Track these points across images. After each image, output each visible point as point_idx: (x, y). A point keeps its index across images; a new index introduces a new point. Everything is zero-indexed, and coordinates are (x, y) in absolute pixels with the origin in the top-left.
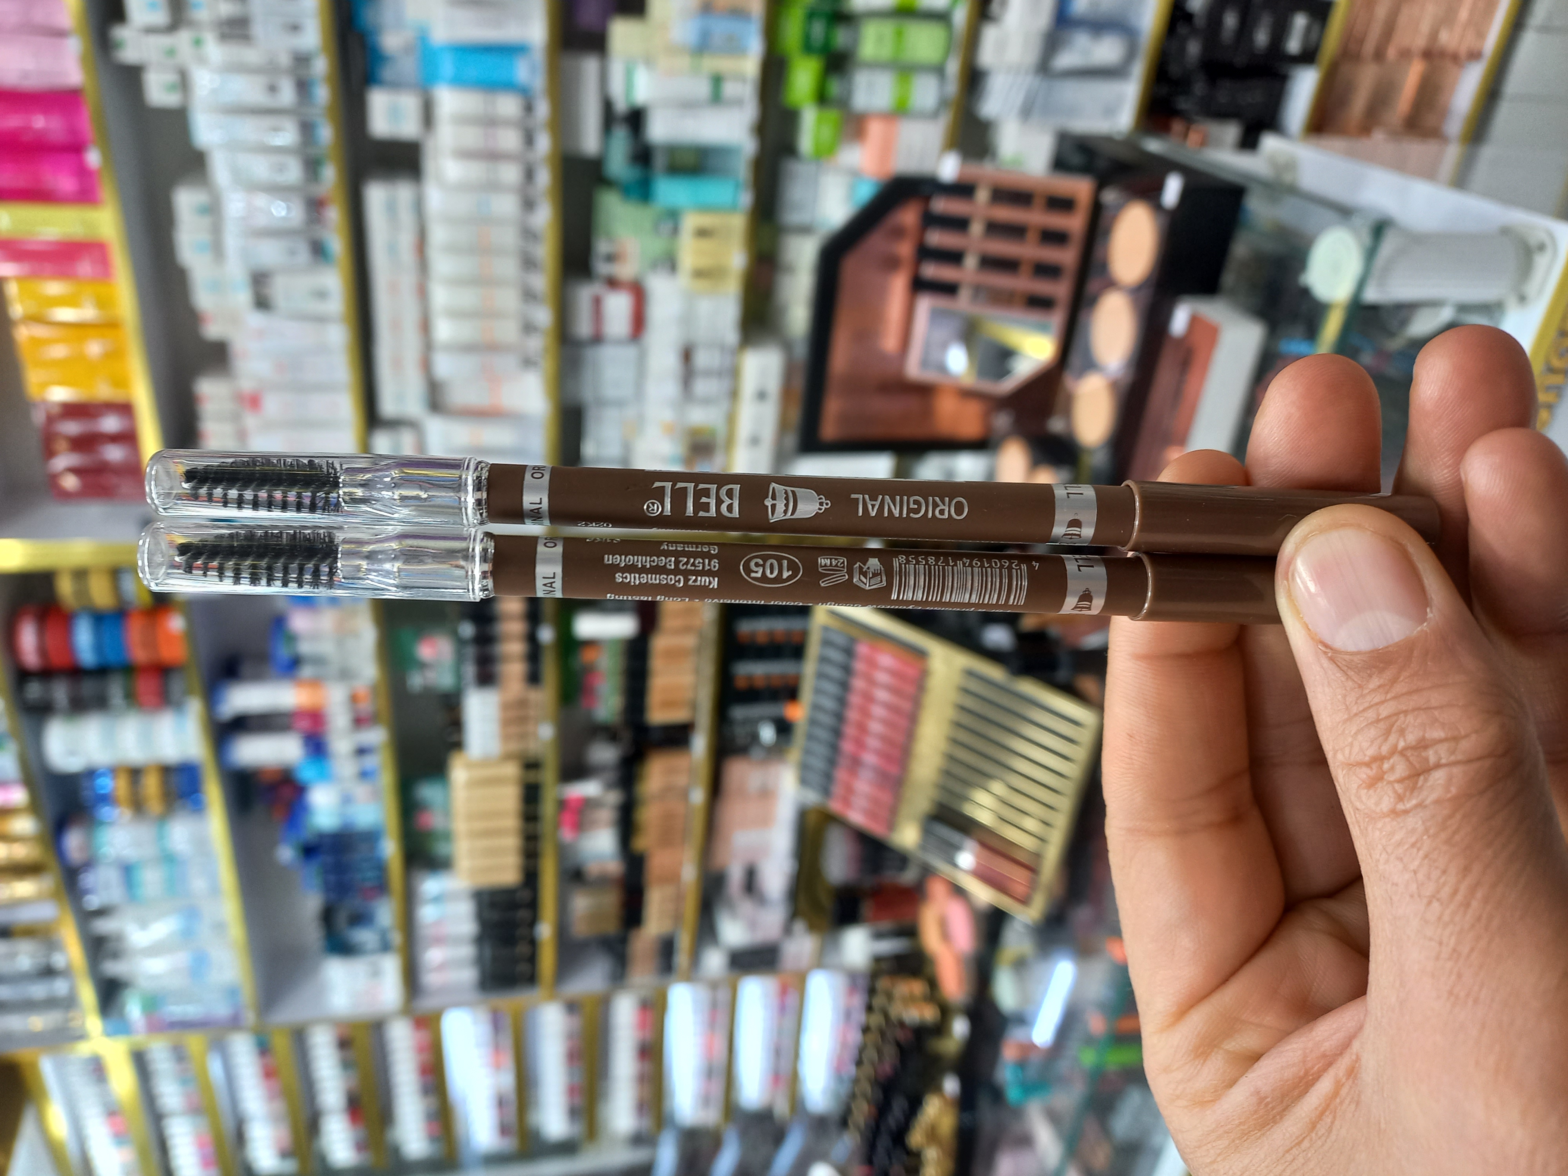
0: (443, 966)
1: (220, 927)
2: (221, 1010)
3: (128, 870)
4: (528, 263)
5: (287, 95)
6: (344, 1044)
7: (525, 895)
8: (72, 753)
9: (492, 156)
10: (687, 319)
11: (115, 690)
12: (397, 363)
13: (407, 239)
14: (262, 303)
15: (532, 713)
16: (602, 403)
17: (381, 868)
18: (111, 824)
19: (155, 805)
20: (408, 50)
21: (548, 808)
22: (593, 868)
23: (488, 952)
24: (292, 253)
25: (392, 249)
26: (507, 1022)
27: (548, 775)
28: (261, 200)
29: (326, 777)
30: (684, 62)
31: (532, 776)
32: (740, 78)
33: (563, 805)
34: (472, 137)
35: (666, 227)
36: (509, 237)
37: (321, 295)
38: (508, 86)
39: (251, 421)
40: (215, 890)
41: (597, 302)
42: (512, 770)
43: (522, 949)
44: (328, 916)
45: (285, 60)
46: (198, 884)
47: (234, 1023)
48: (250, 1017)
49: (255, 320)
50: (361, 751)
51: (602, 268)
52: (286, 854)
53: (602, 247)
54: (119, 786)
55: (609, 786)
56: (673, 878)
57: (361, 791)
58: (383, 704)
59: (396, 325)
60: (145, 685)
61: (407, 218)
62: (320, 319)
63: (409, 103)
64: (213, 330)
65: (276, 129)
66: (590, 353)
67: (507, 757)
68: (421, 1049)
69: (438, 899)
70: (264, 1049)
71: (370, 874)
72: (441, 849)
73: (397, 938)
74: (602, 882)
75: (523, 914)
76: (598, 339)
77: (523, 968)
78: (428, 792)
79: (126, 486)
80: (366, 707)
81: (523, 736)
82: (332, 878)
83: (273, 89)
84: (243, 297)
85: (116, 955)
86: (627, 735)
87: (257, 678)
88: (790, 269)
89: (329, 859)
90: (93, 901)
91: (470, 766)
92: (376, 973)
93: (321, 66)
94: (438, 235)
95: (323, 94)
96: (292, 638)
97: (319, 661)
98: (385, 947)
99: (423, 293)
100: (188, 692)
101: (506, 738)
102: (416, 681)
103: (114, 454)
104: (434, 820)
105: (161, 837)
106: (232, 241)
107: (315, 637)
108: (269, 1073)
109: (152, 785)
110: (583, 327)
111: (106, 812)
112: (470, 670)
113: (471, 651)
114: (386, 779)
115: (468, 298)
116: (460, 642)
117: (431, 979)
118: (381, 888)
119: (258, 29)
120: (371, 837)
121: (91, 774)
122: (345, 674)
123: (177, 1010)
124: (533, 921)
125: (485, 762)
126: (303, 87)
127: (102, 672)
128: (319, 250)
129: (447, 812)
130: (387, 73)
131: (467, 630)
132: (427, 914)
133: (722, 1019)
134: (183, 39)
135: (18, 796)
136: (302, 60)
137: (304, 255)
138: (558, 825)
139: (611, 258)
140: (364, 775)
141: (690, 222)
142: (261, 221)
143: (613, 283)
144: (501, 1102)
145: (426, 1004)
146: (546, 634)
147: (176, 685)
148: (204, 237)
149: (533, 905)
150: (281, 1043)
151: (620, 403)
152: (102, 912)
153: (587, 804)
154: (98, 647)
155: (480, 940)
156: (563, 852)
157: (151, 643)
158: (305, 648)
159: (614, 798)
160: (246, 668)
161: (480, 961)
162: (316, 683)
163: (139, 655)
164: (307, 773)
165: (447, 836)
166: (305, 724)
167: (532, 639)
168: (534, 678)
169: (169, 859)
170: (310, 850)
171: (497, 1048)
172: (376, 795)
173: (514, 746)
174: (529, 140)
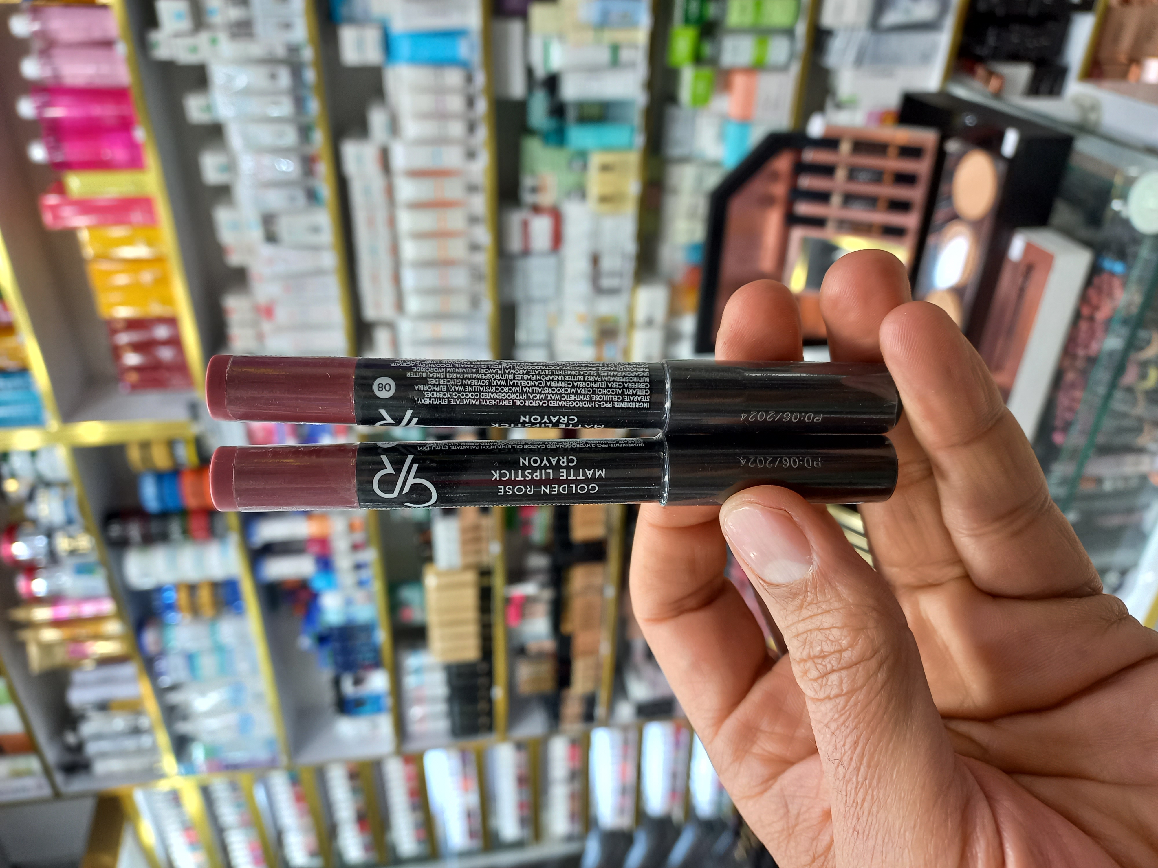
0: (423, 719)
1: (259, 697)
2: (262, 755)
3: (190, 658)
5: (284, 81)
6: (353, 776)
7: (483, 667)
8: (146, 575)
9: (442, 116)
10: (595, 234)
11: (175, 528)
12: (375, 279)
14: (271, 238)
15: (484, 534)
16: (530, 300)
17: (376, 651)
18: (177, 625)
19: (207, 610)
21: (498, 604)
22: (533, 646)
23: (457, 709)
24: (292, 199)
25: (368, 193)
26: (472, 758)
27: (498, 580)
28: (267, 160)
29: (333, 585)
30: (589, 36)
31: (485, 581)
32: (633, 46)
33: (508, 601)
34: (426, 102)
35: (578, 164)
37: (316, 230)
38: (453, 62)
39: (266, 326)
40: (254, 670)
41: (525, 225)
42: (470, 577)
43: (482, 706)
45: (281, 52)
46: (242, 666)
47: (272, 764)
48: (284, 760)
49: (266, 250)
50: (358, 567)
51: (528, 198)
52: (306, 642)
53: (527, 181)
54: (182, 598)
55: (543, 586)
56: (593, 652)
57: (359, 595)
58: (372, 534)
59: (373, 251)
60: (197, 523)
62: (315, 248)
63: (370, 36)
64: (235, 259)
65: (274, 105)
66: (521, 264)
67: (466, 567)
68: (409, 779)
69: (418, 671)
70: (295, 781)
71: (369, 655)
73: (389, 702)
74: (540, 656)
75: (482, 681)
76: (526, 252)
77: (483, 720)
78: (408, 594)
79: (176, 379)
80: (360, 535)
81: (478, 552)
82: (340, 658)
83: (273, 76)
84: (256, 234)
85: (185, 717)
86: (556, 549)
87: (280, 516)
88: (675, 191)
89: (337, 645)
90: (166, 681)
91: (439, 574)
92: (374, 726)
93: (309, 54)
95: (311, 75)
100: (229, 530)
101: (465, 553)
102: (397, 514)
103: (166, 354)
104: (413, 613)
105: (213, 634)
106: (246, 192)
108: (299, 798)
109: (205, 596)
110: (515, 244)
111: (172, 616)
114: (377, 586)
117: (415, 728)
118: (376, 660)
119: (259, 28)
120: (368, 628)
121: (160, 590)
123: (232, 757)
124: (490, 686)
125: (450, 571)
126: (296, 72)
127: (164, 515)
128: (312, 196)
129: (423, 607)
132: (410, 682)
133: (632, 753)
134: (203, 39)
135: (108, 606)
136: (293, 51)
137: (301, 200)
138: (506, 615)
139: (535, 190)
140: (361, 584)
141: (596, 160)
142: (268, 175)
143: (537, 209)
144: (469, 815)
145: (412, 747)
147: (219, 524)
149: (490, 674)
150: (307, 777)
151: (544, 301)
152: (173, 688)
153: (527, 601)
154: (161, 497)
155: (451, 699)
156: (510, 635)
157: (199, 494)
159: (547, 594)
161: (451, 714)
162: (322, 518)
163: (191, 502)
164: (319, 583)
166: (316, 548)
169: (219, 649)
170: (323, 639)
171: (465, 777)
172: (370, 598)
173: (472, 559)
174: (470, 102)
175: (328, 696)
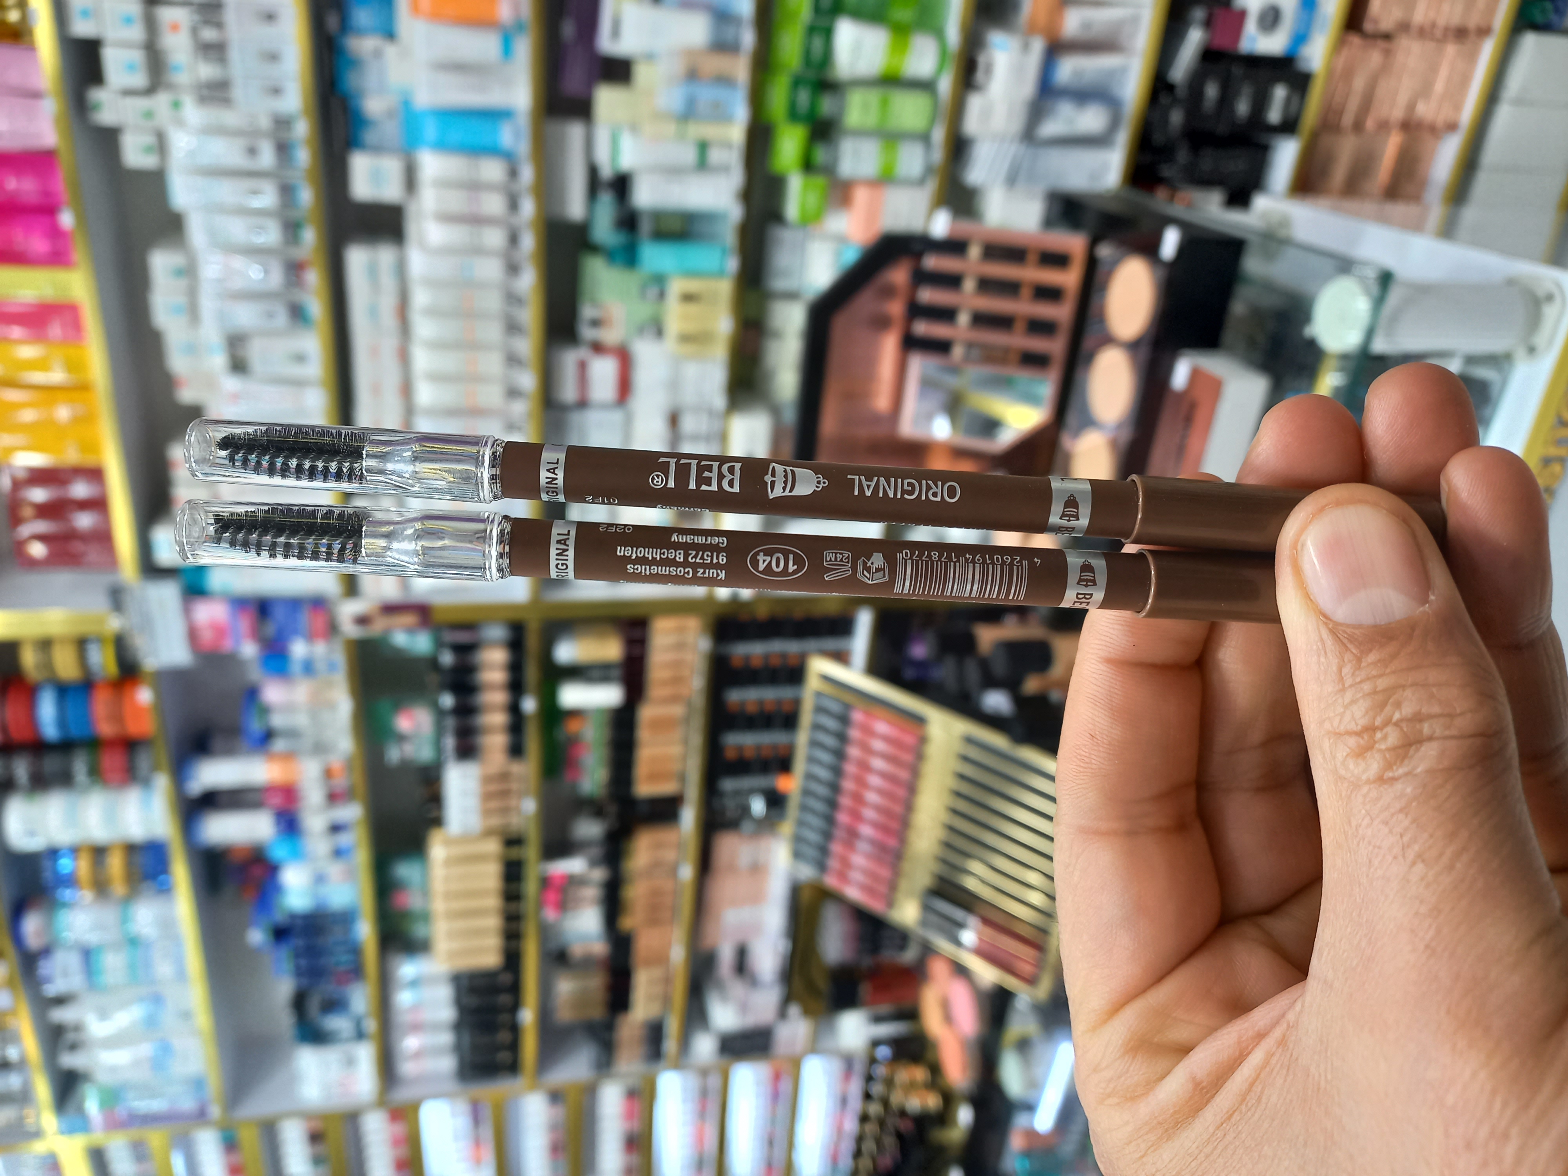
0: (419, 1054)
1: (186, 1015)
2: (187, 1104)
3: (88, 955)
4: (512, 328)
5: (267, 157)
6: (315, 1137)
7: (506, 978)
8: (32, 832)
9: (476, 220)
10: (674, 384)
11: (80, 766)
13: (388, 302)
14: (239, 367)
15: (515, 786)
17: (356, 951)
18: (72, 906)
19: (119, 887)
20: (391, 114)
21: (531, 887)
22: (577, 950)
23: (467, 1039)
24: (270, 315)
25: (373, 312)
26: (487, 1113)
27: (531, 852)
28: (238, 263)
29: (298, 855)
30: (670, 128)
31: (515, 853)
32: (727, 145)
33: (546, 882)
34: (456, 202)
35: (653, 292)
36: (493, 302)
37: (300, 358)
38: (493, 151)
40: (181, 975)
41: (583, 367)
42: (493, 846)
43: (504, 1036)
44: (299, 1002)
45: (265, 123)
46: (164, 969)
47: (200, 1116)
48: (215, 1111)
49: (231, 383)
50: (336, 828)
51: (587, 333)
52: (257, 936)
53: (587, 312)
54: (83, 867)
55: (593, 863)
56: (662, 959)
57: (335, 870)
58: (358, 779)
59: (376, 390)
60: (111, 760)
61: (388, 282)
62: (298, 383)
63: (392, 167)
64: (187, 395)
65: (255, 192)
66: (575, 418)
67: (488, 833)
68: (396, 1143)
69: (415, 983)
70: (230, 1145)
71: (344, 958)
72: (419, 931)
73: (371, 1025)
74: (587, 964)
75: (505, 999)
76: (583, 404)
77: (503, 1056)
78: (405, 871)
79: (93, 553)
80: (341, 782)
81: (505, 811)
82: (303, 962)
83: (252, 151)
84: (218, 361)
85: (75, 1047)
86: (612, 809)
87: (230, 752)
88: (777, 335)
89: (301, 942)
90: (52, 990)
91: (449, 842)
92: (350, 1062)
93: (302, 129)
94: (420, 298)
95: (303, 156)
96: (265, 710)
97: (292, 734)
98: (360, 1035)
99: (404, 357)
100: (155, 768)
101: (487, 813)
102: (394, 754)
103: (84, 521)
104: (412, 900)
105: (125, 920)
106: (208, 304)
107: (290, 708)
108: (235, 1170)
109: (115, 864)
110: (568, 392)
111: (67, 894)
112: (450, 742)
113: (450, 722)
114: (362, 857)
115: (449, 362)
116: (440, 714)
117: (407, 1068)
118: (356, 972)
119: (238, 92)
120: (346, 918)
121: (53, 853)
122: (320, 748)
123: (138, 1104)
124: (516, 1006)
125: (465, 839)
126: (283, 149)
127: (65, 746)
128: (297, 313)
129: (426, 892)
130: (370, 136)
131: (447, 700)
132: (404, 998)
133: (713, 1108)
134: (161, 101)
136: (282, 123)
137: (282, 318)
138: (541, 904)
139: (596, 323)
140: (338, 853)
141: (676, 287)
142: (238, 284)
143: (598, 348)
145: (404, 1094)
146: (529, 705)
147: (143, 761)
148: (181, 300)
149: (515, 989)
150: (250, 1138)
152: (60, 1001)
153: (571, 881)
154: (62, 722)
155: (458, 1027)
156: (545, 932)
157: (117, 717)
158: (277, 721)
159: (599, 874)
160: (217, 742)
161: (458, 1048)
162: (289, 756)
163: (106, 729)
164: (278, 852)
165: (426, 917)
166: (277, 800)
167: (514, 709)
168: (516, 750)
169: (132, 942)
170: (280, 933)
171: (477, 1142)
172: (350, 875)
173: (495, 821)
174: (513, 205)
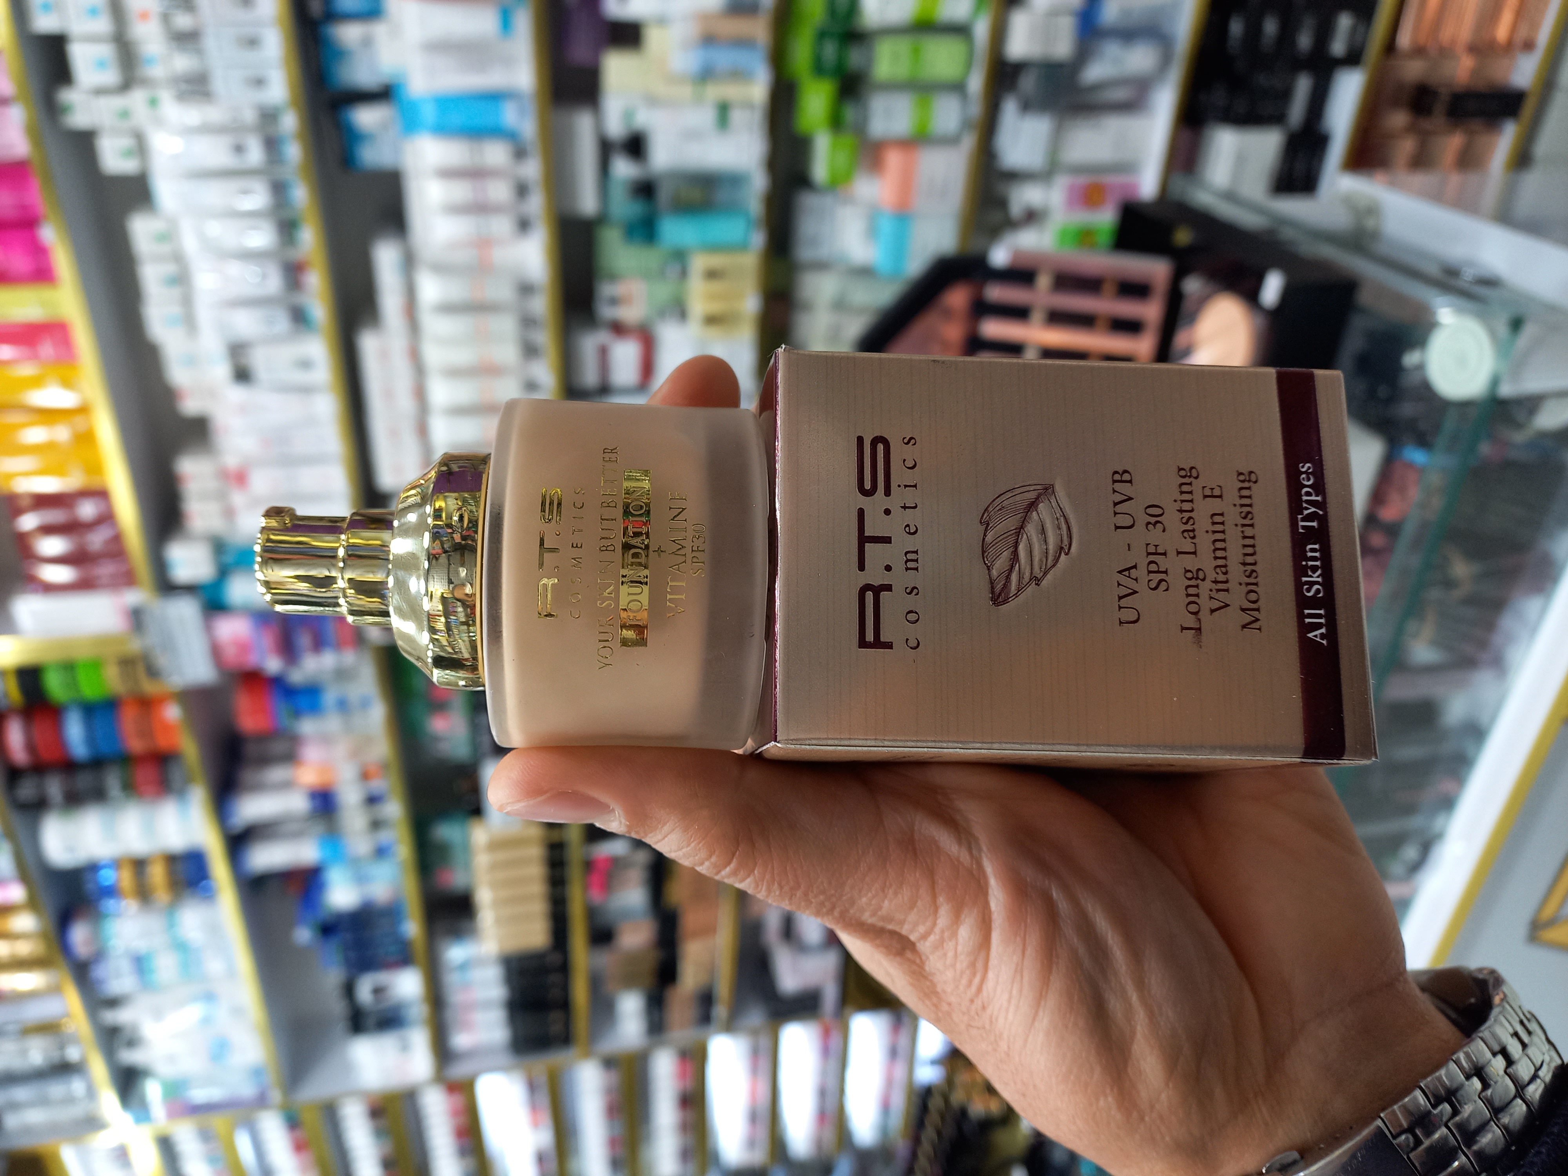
1: (238, 1011)
2: (246, 1090)
3: (140, 961)
4: (527, 321)
5: (255, 154)
6: (376, 1113)
7: (555, 958)
9: (483, 209)
11: (113, 781)
12: (394, 433)
14: (242, 375)
17: (405, 945)
18: (118, 915)
19: (162, 893)
21: (574, 869)
23: (519, 1016)
24: (271, 322)
26: (543, 1082)
27: (573, 836)
28: (234, 267)
30: (686, 91)
31: (556, 836)
32: (748, 105)
33: (590, 865)
34: (459, 191)
35: (674, 270)
37: (305, 364)
38: (496, 132)
39: (238, 499)
40: (231, 973)
41: (603, 351)
43: (557, 1014)
46: (214, 966)
47: (261, 1102)
48: (276, 1096)
49: (236, 394)
50: (376, 825)
51: (606, 312)
52: (304, 935)
53: (606, 290)
54: (125, 879)
56: (709, 932)
57: (378, 868)
58: (396, 779)
59: (388, 394)
60: (143, 774)
61: (393, 280)
62: (306, 390)
64: (191, 406)
65: (245, 192)
68: (455, 1113)
69: (463, 966)
70: (293, 1122)
71: (394, 948)
75: (555, 978)
76: (605, 388)
77: (556, 1028)
80: (379, 783)
82: (352, 955)
83: (239, 149)
84: (221, 371)
85: (133, 1042)
88: (807, 307)
89: (348, 937)
90: (107, 992)
92: (405, 1048)
93: (290, 122)
95: (294, 151)
99: (415, 358)
100: (190, 780)
104: (455, 878)
105: (171, 925)
106: (205, 314)
108: (300, 1147)
109: (157, 874)
110: (588, 376)
111: (110, 904)
112: (485, 740)
114: (404, 852)
117: (462, 1044)
118: (406, 959)
119: (219, 83)
120: (392, 912)
121: (93, 868)
123: (200, 1095)
124: (566, 982)
126: (272, 145)
127: (96, 764)
128: (300, 317)
132: (454, 981)
133: (765, 1067)
134: (137, 98)
135: (16, 893)
136: (269, 116)
137: (282, 323)
138: (585, 886)
139: (614, 301)
140: (380, 852)
141: (699, 263)
142: (235, 290)
143: (618, 329)
144: (541, 1159)
145: (458, 1071)
147: (176, 775)
148: (176, 310)
149: (564, 968)
150: (310, 1118)
152: (113, 1003)
153: (614, 863)
154: (90, 739)
155: (511, 1005)
156: (591, 910)
157: (146, 731)
159: (643, 856)
161: (511, 1022)
163: (136, 745)
169: (181, 947)
170: (328, 930)
171: (534, 1107)
172: (395, 872)
174: (522, 192)
175: (337, 1007)
